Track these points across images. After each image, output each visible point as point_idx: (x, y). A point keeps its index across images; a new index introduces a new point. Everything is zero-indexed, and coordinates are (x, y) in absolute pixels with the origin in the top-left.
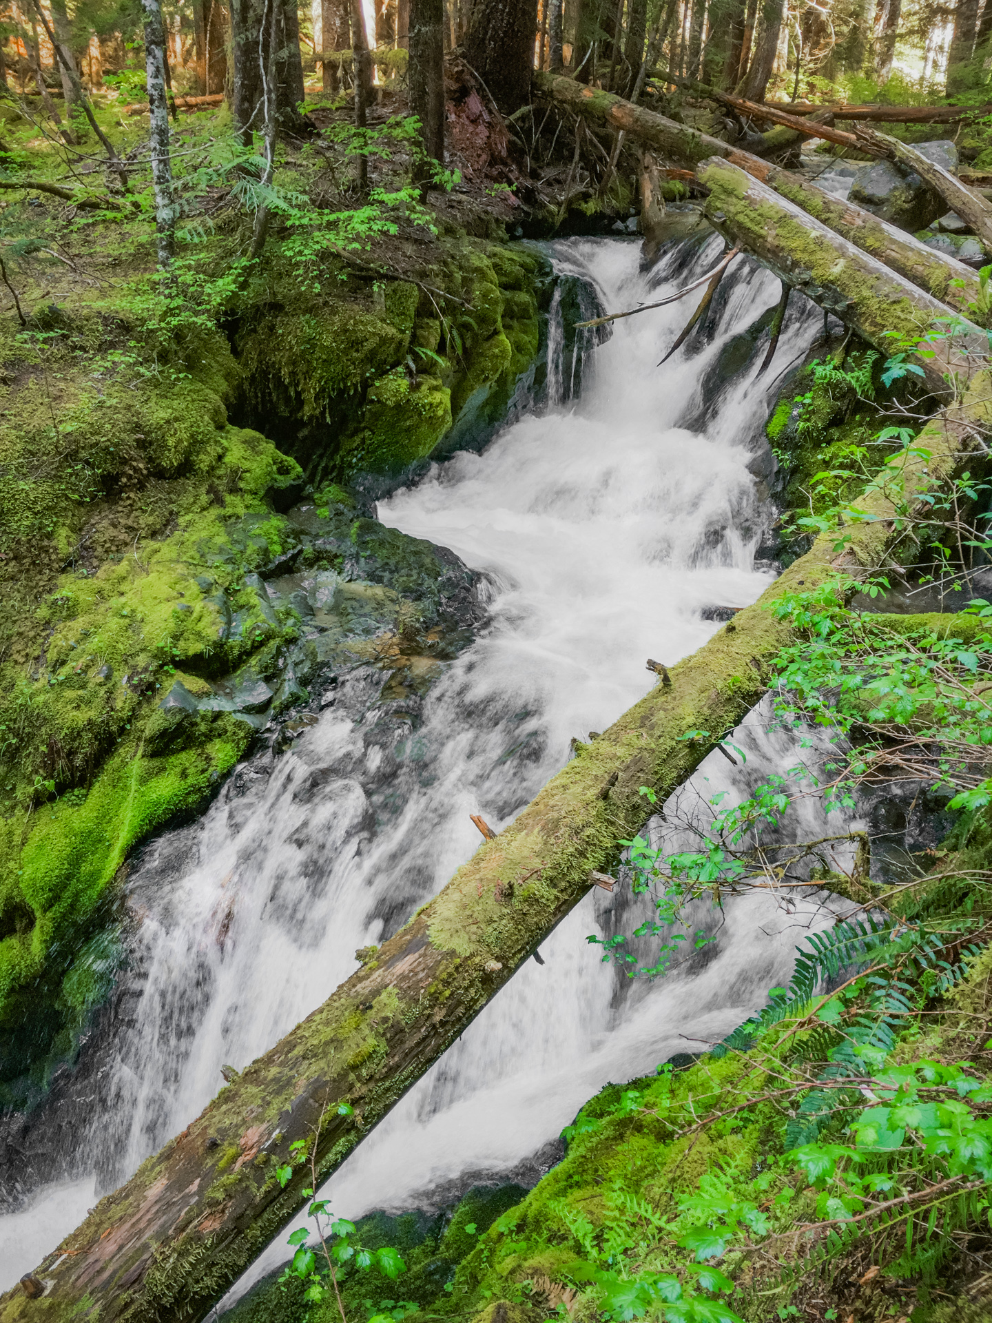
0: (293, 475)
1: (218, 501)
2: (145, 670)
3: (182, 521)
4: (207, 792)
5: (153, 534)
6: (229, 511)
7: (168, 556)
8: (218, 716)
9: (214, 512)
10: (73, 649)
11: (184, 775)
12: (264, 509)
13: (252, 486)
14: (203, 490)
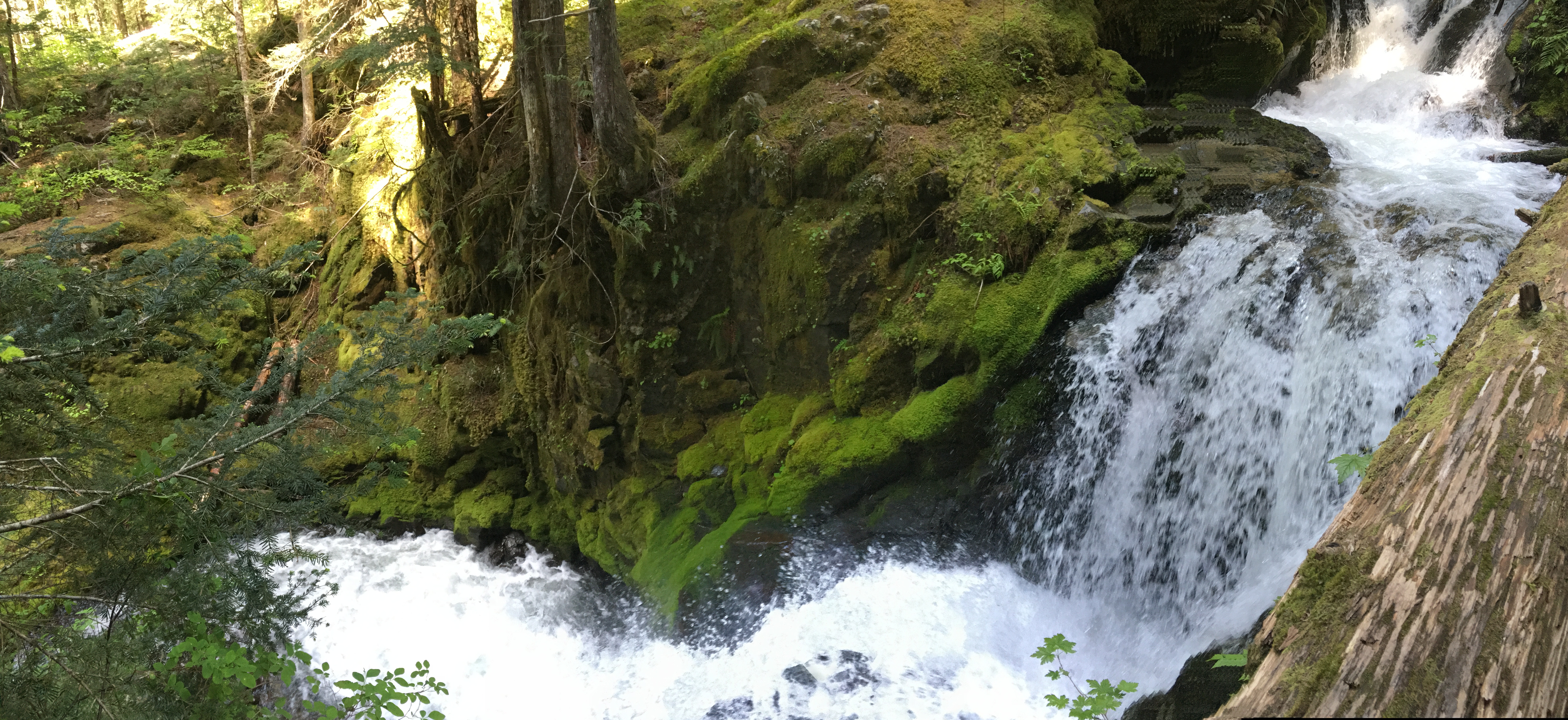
0: (1140, 84)
1: (1098, 92)
2: (1065, 192)
3: (1077, 103)
4: (1115, 274)
5: (1060, 110)
6: (1105, 100)
7: (1071, 122)
8: (1120, 222)
9: (1097, 99)
10: (1015, 174)
11: (1098, 262)
12: (1126, 101)
13: (1118, 84)
14: (1090, 83)
